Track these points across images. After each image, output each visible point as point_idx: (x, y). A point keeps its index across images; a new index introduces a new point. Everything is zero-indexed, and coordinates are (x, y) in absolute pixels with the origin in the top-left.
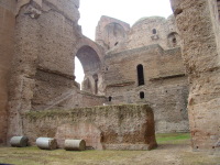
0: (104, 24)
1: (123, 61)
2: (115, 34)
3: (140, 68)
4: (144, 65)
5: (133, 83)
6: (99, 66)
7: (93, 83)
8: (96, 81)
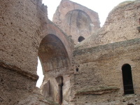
0: (66, 10)
1: (101, 59)
2: (78, 25)
3: (126, 70)
4: (132, 65)
5: (117, 90)
6: (66, 65)
7: (56, 88)
8: (61, 85)
